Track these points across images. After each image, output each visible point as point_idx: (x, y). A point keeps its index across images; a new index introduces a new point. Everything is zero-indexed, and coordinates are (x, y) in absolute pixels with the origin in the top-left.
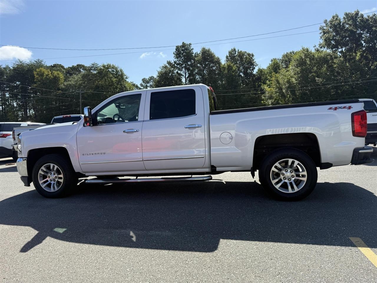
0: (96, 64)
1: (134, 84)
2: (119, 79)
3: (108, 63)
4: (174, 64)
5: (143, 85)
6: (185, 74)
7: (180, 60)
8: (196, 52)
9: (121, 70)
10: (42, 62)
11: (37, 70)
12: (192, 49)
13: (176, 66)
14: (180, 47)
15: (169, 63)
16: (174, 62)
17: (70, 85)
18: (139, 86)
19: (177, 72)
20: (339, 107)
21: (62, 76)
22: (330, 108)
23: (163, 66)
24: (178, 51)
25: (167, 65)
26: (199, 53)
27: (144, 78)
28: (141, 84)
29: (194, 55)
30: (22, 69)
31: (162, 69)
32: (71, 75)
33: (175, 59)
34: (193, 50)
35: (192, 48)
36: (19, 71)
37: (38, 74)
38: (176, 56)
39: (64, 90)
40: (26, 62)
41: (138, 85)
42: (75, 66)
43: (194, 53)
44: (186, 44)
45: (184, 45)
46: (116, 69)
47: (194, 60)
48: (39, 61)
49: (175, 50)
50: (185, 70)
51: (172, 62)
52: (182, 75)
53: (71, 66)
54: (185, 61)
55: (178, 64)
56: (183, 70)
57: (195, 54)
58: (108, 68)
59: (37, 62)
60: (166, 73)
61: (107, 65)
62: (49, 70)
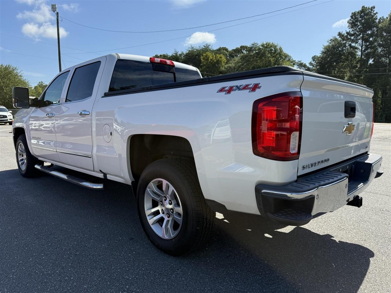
0: (256, 43)
1: (302, 63)
2: (276, 58)
3: (267, 42)
4: (347, 36)
5: (312, 64)
6: (362, 47)
7: (356, 29)
8: (381, 17)
9: (280, 49)
10: (210, 47)
11: (204, 54)
12: (375, 14)
13: (349, 37)
14: (358, 12)
15: (340, 34)
16: (347, 33)
17: (230, 67)
18: (308, 65)
19: (350, 45)
20: (237, 86)
21: (224, 59)
22: (222, 90)
23: (331, 40)
24: (354, 19)
25: (338, 37)
26: (385, 17)
27: (315, 56)
28: (310, 63)
29: (377, 21)
30: (192, 54)
31: (330, 43)
32: (233, 57)
33: (350, 29)
34: (377, 15)
35: (375, 12)
36: (189, 56)
37: (204, 59)
38: (351, 25)
39: (224, 73)
40: (196, 48)
41: (306, 64)
42: (239, 48)
43: (378, 18)
44: (368, 8)
45: (364, 10)
46: (275, 47)
47: (377, 27)
48: (207, 46)
49: (350, 18)
50: (361, 42)
51: (344, 33)
52: (357, 48)
53: (235, 48)
54: (363, 31)
55: (352, 35)
56: (359, 43)
57: (379, 20)
58: (266, 47)
59: (205, 47)
60: (334, 47)
61: (266, 44)
62: (213, 54)
